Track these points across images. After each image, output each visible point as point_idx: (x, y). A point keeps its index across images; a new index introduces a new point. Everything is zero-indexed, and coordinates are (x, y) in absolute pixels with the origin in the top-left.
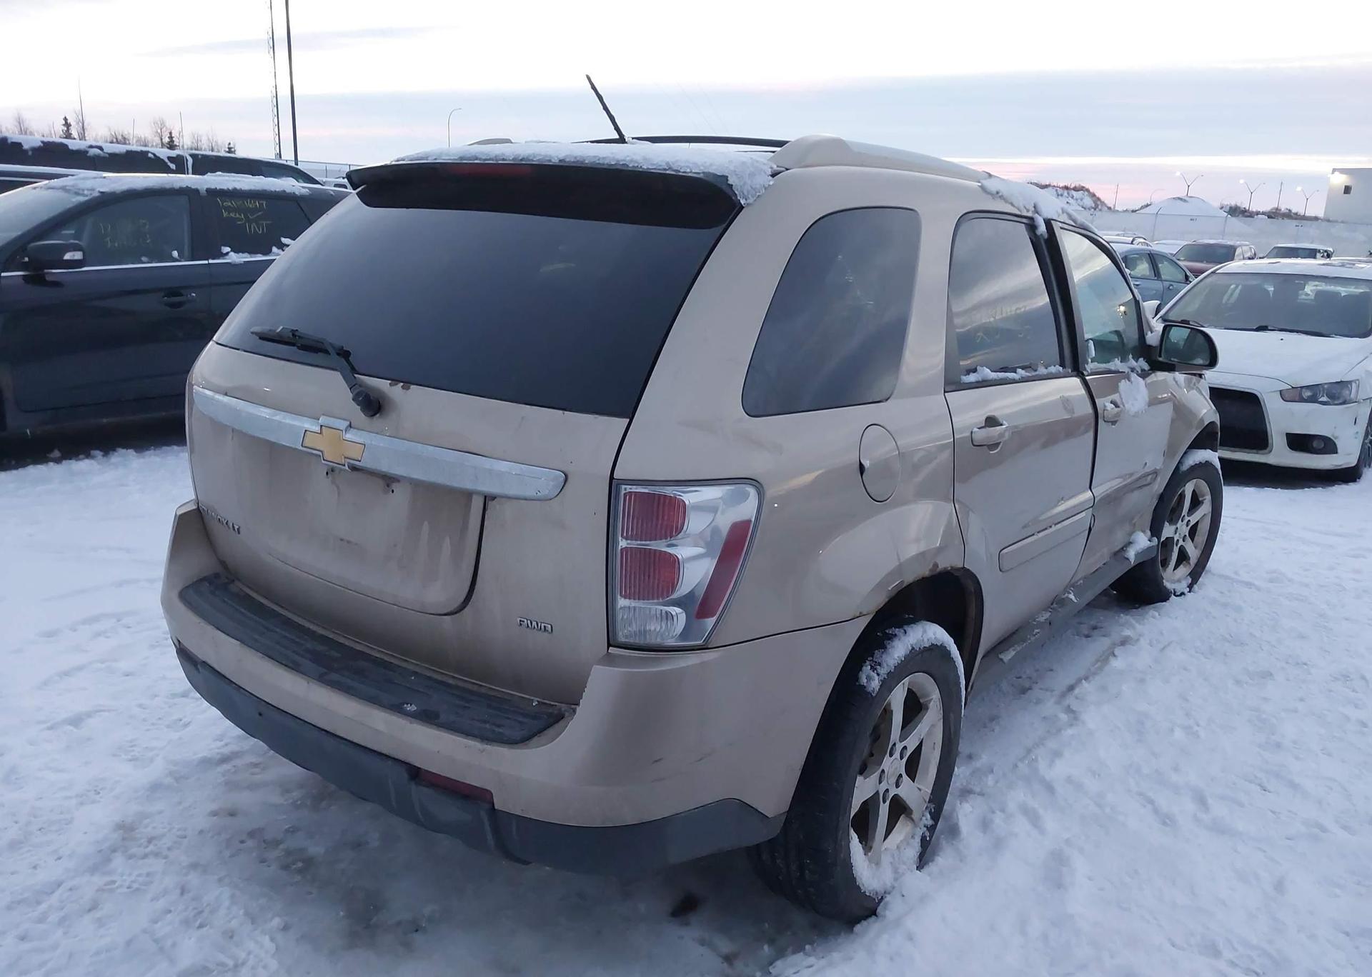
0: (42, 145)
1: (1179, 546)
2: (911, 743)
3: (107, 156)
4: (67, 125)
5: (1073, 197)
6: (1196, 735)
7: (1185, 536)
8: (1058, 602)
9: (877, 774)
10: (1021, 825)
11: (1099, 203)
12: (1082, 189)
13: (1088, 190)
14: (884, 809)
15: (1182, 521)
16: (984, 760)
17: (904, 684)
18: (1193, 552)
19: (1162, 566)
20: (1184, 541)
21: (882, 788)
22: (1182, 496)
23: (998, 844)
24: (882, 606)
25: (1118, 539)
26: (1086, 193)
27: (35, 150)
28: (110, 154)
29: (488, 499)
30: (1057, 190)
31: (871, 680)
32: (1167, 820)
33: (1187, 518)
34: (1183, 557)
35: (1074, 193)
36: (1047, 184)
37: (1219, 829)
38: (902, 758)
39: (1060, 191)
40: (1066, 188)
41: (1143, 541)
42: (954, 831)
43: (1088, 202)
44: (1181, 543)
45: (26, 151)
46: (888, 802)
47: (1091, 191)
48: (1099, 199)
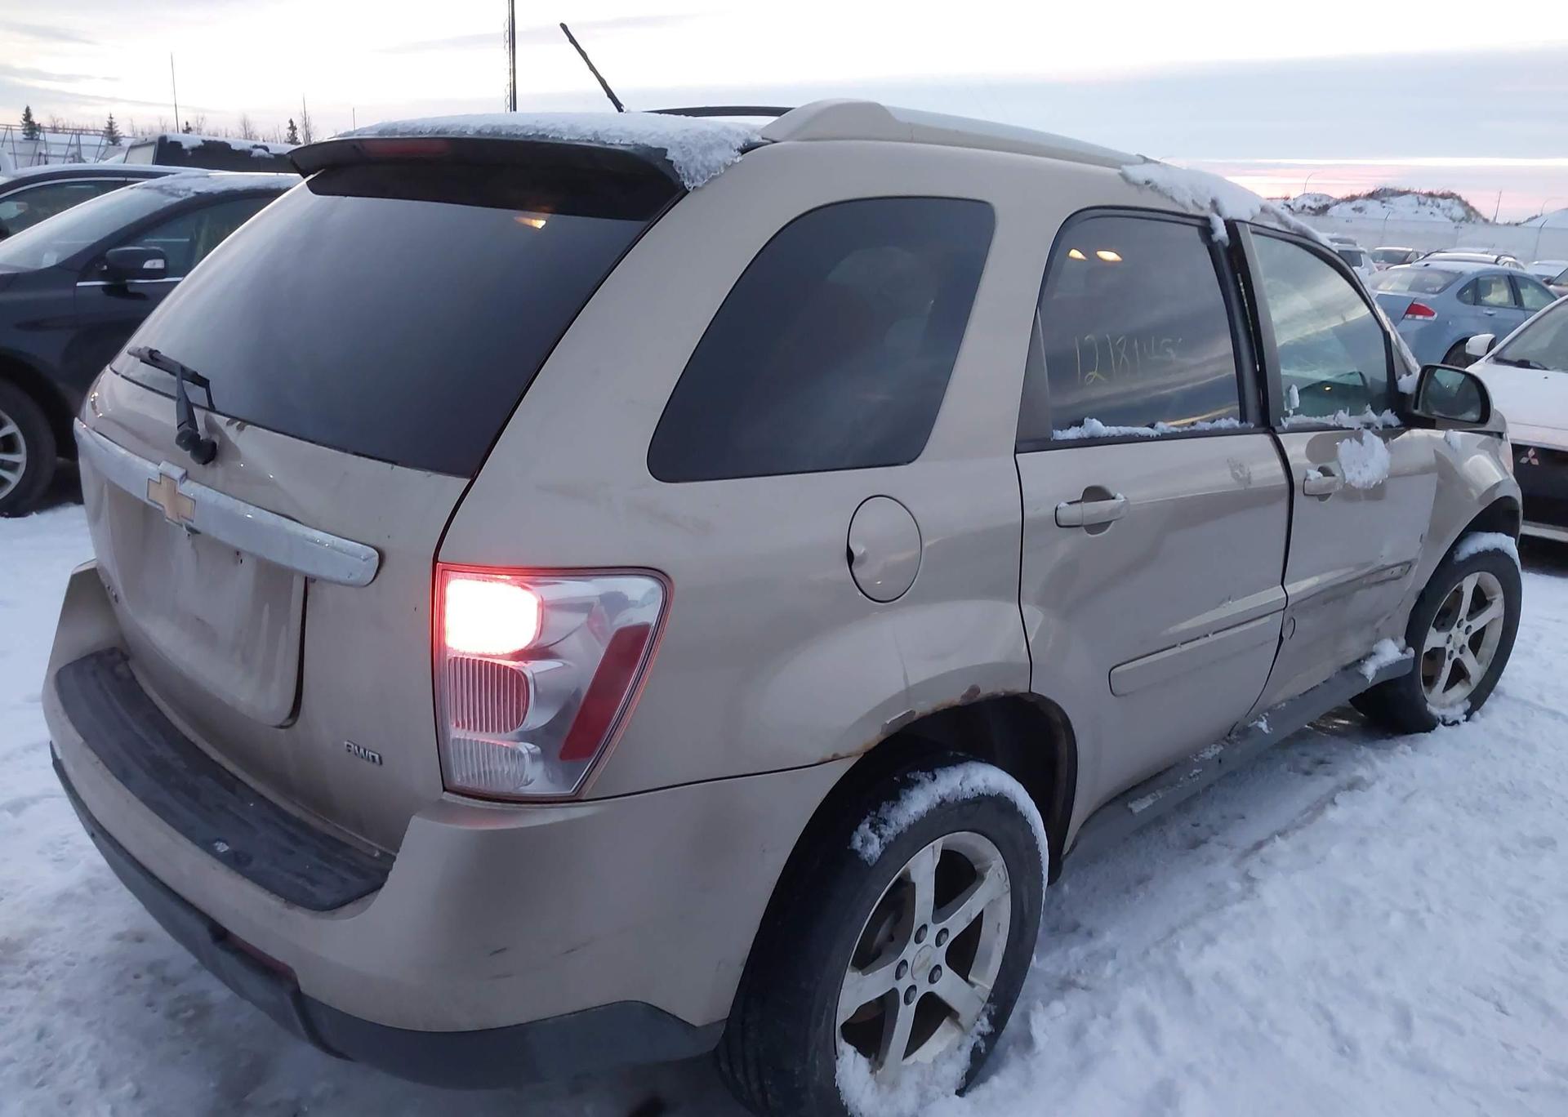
0: (203, 144)
1: (1453, 659)
2: (957, 923)
3: (272, 156)
4: (293, 128)
5: (1438, 206)
6: (1421, 924)
7: (1464, 646)
8: (1237, 732)
9: (893, 967)
10: (1129, 1040)
11: (1472, 213)
12: (1451, 196)
13: (1459, 198)
14: (906, 1015)
15: (1458, 627)
16: (1109, 938)
17: (933, 847)
18: (1475, 668)
19: (1425, 685)
20: (1461, 652)
21: (902, 986)
22: (1459, 593)
23: (1085, 1065)
24: (874, 745)
25: (1352, 648)
26: (1457, 202)
27: (194, 149)
28: (276, 155)
29: (308, 581)
30: (1418, 198)
31: (869, 844)
32: (1346, 1048)
33: (1466, 624)
34: (1459, 673)
35: (1441, 202)
36: (1407, 189)
37: (1419, 1066)
38: (938, 944)
39: (1422, 199)
40: (1431, 195)
41: (1391, 652)
42: (1027, 1042)
43: (1459, 212)
44: (1456, 655)
45: (186, 150)
46: (914, 1005)
47: (1464, 199)
48: (1473, 209)
